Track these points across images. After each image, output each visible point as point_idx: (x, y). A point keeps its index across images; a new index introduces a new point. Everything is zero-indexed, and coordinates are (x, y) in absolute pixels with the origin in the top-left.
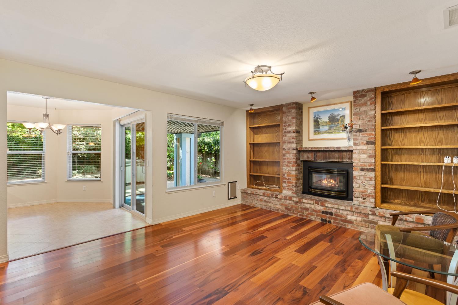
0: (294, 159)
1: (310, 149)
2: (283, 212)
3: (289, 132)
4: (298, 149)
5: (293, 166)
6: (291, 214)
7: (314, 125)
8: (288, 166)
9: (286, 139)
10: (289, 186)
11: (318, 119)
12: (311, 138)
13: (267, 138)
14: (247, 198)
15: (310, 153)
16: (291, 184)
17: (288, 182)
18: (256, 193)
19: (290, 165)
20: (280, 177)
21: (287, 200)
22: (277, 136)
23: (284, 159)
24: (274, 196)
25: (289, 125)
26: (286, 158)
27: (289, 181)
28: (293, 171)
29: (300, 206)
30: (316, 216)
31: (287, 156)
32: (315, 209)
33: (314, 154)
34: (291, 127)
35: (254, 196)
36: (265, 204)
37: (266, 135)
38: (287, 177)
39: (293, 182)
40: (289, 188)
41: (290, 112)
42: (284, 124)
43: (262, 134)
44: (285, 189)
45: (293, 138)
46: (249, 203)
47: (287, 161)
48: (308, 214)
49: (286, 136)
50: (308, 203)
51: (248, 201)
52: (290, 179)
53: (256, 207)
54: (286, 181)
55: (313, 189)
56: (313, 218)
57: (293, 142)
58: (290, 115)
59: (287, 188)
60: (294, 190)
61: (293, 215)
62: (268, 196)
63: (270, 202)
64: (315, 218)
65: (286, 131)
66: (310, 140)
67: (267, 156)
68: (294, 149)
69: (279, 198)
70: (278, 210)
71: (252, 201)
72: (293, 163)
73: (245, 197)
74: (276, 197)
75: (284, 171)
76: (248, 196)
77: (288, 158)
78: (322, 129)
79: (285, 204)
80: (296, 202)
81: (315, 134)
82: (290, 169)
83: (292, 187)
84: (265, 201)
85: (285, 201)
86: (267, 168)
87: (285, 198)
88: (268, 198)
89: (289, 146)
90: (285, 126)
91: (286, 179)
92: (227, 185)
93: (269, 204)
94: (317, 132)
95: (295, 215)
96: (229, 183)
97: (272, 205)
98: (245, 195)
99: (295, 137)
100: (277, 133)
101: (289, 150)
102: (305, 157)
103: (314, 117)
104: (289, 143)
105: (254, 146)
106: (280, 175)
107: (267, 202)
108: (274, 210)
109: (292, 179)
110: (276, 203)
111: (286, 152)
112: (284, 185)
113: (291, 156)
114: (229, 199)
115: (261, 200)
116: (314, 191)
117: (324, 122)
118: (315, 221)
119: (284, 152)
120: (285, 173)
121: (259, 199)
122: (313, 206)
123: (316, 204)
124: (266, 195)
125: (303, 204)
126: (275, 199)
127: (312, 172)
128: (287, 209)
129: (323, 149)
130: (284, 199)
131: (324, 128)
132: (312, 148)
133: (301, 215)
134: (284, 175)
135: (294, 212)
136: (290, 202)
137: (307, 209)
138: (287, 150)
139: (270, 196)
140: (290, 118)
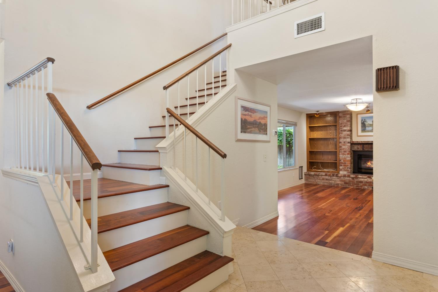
0: (349, 149)
1: (361, 143)
2: (342, 186)
3: (345, 131)
4: (351, 143)
5: (348, 154)
6: (349, 187)
7: (362, 126)
8: (344, 154)
9: (342, 135)
10: (345, 168)
11: (365, 122)
12: (359, 135)
13: (322, 134)
14: (310, 178)
15: (359, 145)
16: (347, 166)
17: (344, 166)
18: (319, 174)
19: (346, 153)
20: (337, 162)
21: (346, 177)
22: (330, 133)
23: (341, 149)
24: (335, 175)
25: (345, 126)
26: (342, 149)
27: (345, 164)
28: (348, 157)
29: (356, 180)
30: (369, 186)
31: (344, 147)
32: (368, 181)
33: (363, 146)
34: (346, 127)
35: (317, 176)
36: (327, 181)
37: (321, 132)
38: (343, 162)
39: (348, 165)
40: (345, 169)
41: (345, 117)
42: (340, 125)
43: (318, 131)
44: (341, 170)
45: (348, 135)
46: (312, 182)
47: (343, 151)
48: (363, 185)
49: (342, 133)
50: (363, 178)
51: (311, 180)
52: (346, 163)
53: (318, 185)
54: (343, 164)
55: (362, 169)
56: (366, 187)
57: (348, 138)
58: (345, 119)
59: (343, 169)
60: (349, 171)
61: (351, 187)
62: (329, 176)
63: (331, 180)
64: (368, 187)
65: (342, 130)
66: (358, 136)
67: (321, 147)
68: (349, 143)
69: (339, 177)
70: (338, 184)
71: (315, 180)
72: (348, 152)
73: (308, 178)
74: (337, 176)
75: (341, 158)
76: (311, 177)
77: (344, 149)
78: (367, 129)
79: (344, 180)
80: (353, 178)
81: (362, 132)
82: (345, 156)
83: (347, 169)
84: (327, 180)
85: (344, 178)
86: (322, 157)
87: (345, 176)
88: (330, 177)
89: (345, 140)
90: (341, 126)
91: (342, 163)
92: (298, 169)
93: (331, 181)
94: (364, 130)
95: (353, 187)
96: (300, 167)
97: (333, 182)
98: (308, 176)
99: (349, 134)
100: (331, 130)
101: (345, 143)
102: (356, 148)
103: (362, 121)
104: (345, 138)
105: (311, 141)
106: (337, 161)
107: (329, 180)
108: (335, 185)
109: (348, 163)
110: (336, 180)
111: (342, 144)
112: (341, 167)
113: (347, 147)
114: (300, 179)
115: (323, 179)
116: (363, 170)
117: (369, 124)
118: (368, 189)
119: (340, 144)
120: (342, 159)
121: (321, 178)
122: (366, 180)
123: (369, 178)
124: (328, 175)
125: (358, 179)
126: (335, 177)
127: (362, 158)
128: (346, 183)
129: (370, 142)
130: (343, 177)
131: (369, 128)
132: (362, 142)
133: (357, 186)
134: (341, 160)
135: (351, 185)
136: (348, 178)
137: (361, 182)
138: (343, 143)
139: (332, 175)
140: (345, 121)
